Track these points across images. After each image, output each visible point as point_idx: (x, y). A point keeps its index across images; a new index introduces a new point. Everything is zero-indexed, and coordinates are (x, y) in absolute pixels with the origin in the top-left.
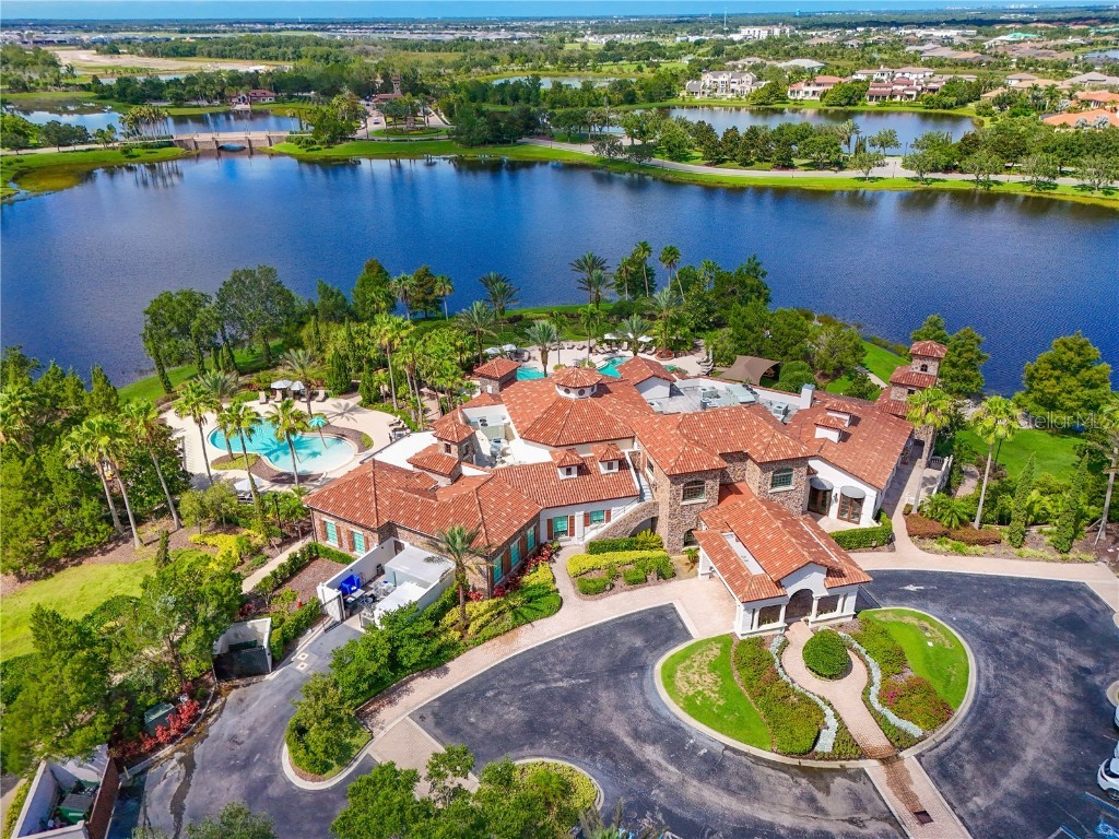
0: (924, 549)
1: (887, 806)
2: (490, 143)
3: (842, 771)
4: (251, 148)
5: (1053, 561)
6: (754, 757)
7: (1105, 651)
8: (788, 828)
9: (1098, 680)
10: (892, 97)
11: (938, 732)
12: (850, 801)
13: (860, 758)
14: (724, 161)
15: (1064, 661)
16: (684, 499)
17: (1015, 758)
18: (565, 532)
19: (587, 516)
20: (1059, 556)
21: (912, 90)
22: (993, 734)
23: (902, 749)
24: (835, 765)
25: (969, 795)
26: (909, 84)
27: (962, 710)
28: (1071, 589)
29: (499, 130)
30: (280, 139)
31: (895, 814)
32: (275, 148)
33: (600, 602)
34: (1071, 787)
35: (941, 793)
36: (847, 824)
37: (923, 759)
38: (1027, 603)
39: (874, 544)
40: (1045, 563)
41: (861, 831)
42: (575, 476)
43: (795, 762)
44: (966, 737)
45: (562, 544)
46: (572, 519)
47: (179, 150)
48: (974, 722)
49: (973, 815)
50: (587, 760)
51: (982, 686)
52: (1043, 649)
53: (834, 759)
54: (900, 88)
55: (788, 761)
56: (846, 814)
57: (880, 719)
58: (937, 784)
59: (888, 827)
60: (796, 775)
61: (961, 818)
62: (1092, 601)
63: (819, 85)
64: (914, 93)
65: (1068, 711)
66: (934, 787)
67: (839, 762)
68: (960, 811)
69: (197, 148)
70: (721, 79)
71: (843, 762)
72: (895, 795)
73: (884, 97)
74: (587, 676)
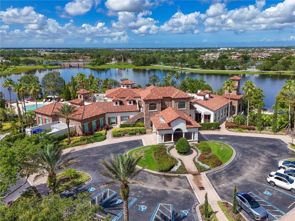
0: (229, 131)
1: (190, 185)
2: (143, 65)
3: (179, 177)
4: (79, 66)
5: (271, 134)
6: (149, 172)
7: (282, 153)
8: (152, 189)
9: (277, 159)
10: (257, 59)
11: (215, 168)
12: (178, 183)
13: (185, 173)
14: (206, 68)
15: (267, 154)
16: (150, 110)
17: (241, 175)
18: (114, 123)
19: (121, 118)
20: (273, 133)
21: (263, 57)
22: (236, 169)
23: (201, 172)
24: (177, 175)
25: (221, 183)
26: (262, 56)
27: (227, 164)
28: (275, 140)
29: (145, 62)
30: (87, 64)
31: (192, 187)
32: (85, 66)
33: (118, 139)
34: (258, 183)
35: (211, 183)
36: (174, 189)
37: (208, 175)
38: (259, 142)
39: (212, 128)
40: (268, 135)
41: (178, 191)
42: (119, 105)
43: (163, 174)
44: (225, 170)
45: (113, 127)
46: (117, 118)
47: (59, 66)
48: (230, 166)
49: (220, 188)
50: (91, 172)
51: (236, 159)
52: (260, 152)
53: (176, 173)
54: (260, 57)
55: (161, 173)
56: (174, 187)
57: (196, 164)
58: (210, 180)
59: (188, 190)
60: (162, 177)
61: (215, 189)
62: (282, 143)
63: (237, 56)
64: (264, 58)
65: (263, 165)
66: (209, 181)
67: (178, 174)
68: (216, 187)
69: (64, 66)
70: (210, 55)
71: (179, 174)
72: (194, 183)
73: (255, 59)
74: (104, 154)
